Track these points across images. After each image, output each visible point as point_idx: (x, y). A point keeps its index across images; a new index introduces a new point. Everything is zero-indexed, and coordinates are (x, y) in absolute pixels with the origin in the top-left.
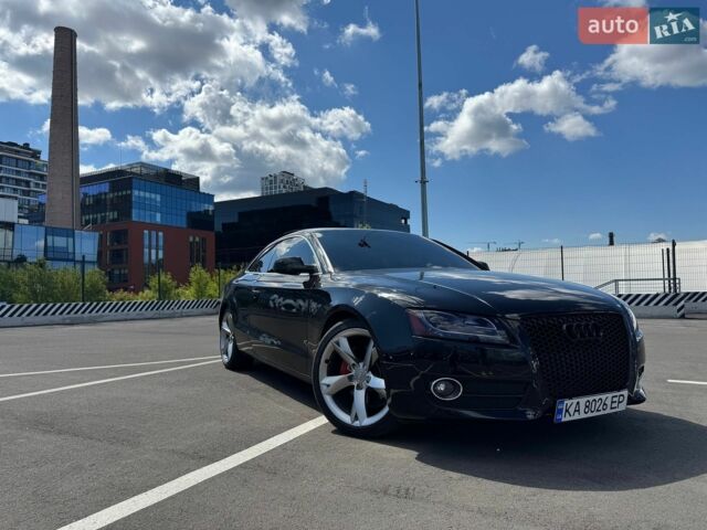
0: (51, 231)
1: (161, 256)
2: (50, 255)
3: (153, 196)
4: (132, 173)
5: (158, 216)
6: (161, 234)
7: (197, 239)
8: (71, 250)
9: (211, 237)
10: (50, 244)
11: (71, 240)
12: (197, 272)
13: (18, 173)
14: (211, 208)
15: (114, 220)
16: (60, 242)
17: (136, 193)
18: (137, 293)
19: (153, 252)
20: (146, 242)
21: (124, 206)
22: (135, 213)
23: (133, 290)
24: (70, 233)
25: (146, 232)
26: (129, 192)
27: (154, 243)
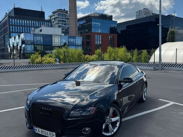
0: (70, 37)
1: (100, 43)
2: (70, 44)
3: (98, 23)
4: (92, 16)
5: (100, 30)
6: (100, 36)
7: (112, 37)
8: (75, 43)
9: (116, 36)
10: (69, 41)
11: (75, 39)
12: (110, 49)
13: (63, 18)
14: (116, 25)
15: (87, 32)
16: (72, 40)
17: (93, 23)
18: (92, 55)
19: (98, 42)
20: (96, 39)
21: (90, 27)
22: (93, 29)
23: (91, 54)
24: (74, 37)
25: (96, 35)
26: (91, 23)
27: (98, 39)
